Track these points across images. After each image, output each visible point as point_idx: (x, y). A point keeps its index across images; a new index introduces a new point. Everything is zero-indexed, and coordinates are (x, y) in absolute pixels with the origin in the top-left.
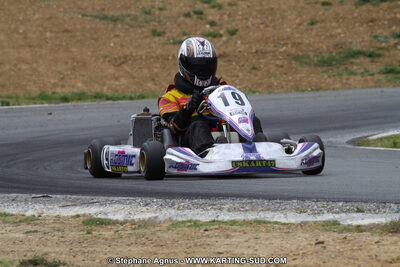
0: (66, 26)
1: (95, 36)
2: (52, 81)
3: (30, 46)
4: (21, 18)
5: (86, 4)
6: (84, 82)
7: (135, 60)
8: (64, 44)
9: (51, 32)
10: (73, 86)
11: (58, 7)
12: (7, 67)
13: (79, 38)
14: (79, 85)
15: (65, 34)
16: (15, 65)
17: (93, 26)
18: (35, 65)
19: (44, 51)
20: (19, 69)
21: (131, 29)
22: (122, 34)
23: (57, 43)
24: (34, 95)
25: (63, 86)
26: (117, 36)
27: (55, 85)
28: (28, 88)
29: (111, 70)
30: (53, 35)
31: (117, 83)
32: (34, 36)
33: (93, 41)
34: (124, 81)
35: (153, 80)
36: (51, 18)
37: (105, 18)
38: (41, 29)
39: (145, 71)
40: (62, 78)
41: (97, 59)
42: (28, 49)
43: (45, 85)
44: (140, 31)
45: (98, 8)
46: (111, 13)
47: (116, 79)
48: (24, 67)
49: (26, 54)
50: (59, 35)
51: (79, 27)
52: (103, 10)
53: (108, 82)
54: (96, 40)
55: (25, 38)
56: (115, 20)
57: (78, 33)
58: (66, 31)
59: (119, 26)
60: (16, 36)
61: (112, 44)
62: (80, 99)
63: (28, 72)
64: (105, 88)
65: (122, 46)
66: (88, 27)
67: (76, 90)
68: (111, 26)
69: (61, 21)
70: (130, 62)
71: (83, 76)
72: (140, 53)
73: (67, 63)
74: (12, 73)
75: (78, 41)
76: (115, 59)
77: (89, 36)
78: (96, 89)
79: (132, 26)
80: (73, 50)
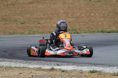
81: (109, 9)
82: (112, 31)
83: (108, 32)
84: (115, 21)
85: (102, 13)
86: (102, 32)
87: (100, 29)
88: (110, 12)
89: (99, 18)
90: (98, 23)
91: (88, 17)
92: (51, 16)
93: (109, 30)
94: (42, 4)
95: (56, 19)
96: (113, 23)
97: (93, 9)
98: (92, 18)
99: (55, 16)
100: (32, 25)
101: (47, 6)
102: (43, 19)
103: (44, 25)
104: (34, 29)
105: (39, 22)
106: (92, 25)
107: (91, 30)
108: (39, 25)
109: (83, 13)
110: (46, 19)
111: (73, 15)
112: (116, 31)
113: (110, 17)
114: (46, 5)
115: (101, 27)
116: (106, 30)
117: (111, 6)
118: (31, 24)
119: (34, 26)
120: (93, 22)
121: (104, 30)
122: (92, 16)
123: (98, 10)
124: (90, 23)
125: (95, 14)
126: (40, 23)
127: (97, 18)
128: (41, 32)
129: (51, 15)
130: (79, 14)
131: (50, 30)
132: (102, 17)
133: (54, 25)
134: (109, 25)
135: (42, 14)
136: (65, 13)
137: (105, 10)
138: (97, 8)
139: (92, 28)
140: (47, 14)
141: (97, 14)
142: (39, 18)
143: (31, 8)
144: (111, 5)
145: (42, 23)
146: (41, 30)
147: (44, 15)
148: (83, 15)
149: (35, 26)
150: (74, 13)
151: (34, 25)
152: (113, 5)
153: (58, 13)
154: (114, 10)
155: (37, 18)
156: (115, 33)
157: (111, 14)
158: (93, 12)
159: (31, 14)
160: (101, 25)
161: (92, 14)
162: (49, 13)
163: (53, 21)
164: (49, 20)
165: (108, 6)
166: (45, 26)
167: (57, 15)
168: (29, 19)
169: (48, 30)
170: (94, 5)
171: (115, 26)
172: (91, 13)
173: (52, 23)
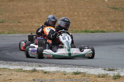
0: (101, 10)
1: (108, 14)
2: (90, 27)
3: (88, 16)
4: (89, 8)
5: (110, 4)
6: (100, 27)
7: (118, 21)
8: (98, 16)
9: (96, 12)
10: (96, 28)
11: (102, 5)
12: (79, 22)
13: (103, 14)
14: (98, 28)
15: (100, 13)
16: (81, 22)
17: (109, 11)
18: (87, 22)
19: (91, 18)
20: (82, 23)
21: (120, 12)
22: (117, 13)
23: (96, 15)
24: (83, 31)
25: (93, 28)
26: (115, 14)
27: (90, 28)
28: (82, 29)
29: (109, 24)
30: (96, 13)
31: (109, 28)
32: (90, 13)
33: (107, 15)
34: (111, 27)
35: (120, 27)
36: (98, 8)
37: (114, 8)
38: (93, 11)
39: (119, 24)
40: (93, 26)
41: (106, 20)
42: (87, 17)
43: (88, 28)
44: (122, 12)
45: (113, 5)
46: (117, 7)
47: (110, 26)
48: (83, 22)
49: (86, 18)
50: (98, 13)
51: (105, 11)
52: (115, 6)
53: (107, 27)
54: (108, 15)
55: (87, 14)
56: (117, 9)
57: (104, 13)
58: (100, 12)
59: (117, 11)
60: (85, 13)
61: (112, 16)
62: (96, 32)
63: (84, 24)
64: (105, 29)
65: (115, 17)
66: (107, 11)
67: (96, 30)
68: (115, 11)
69: (100, 9)
70: (115, 21)
71: (100, 25)
72: (120, 19)
73: (97, 21)
74: (79, 24)
75: (103, 15)
76: (111, 21)
77: (107, 13)
78: (103, 29)
79: (121, 11)
80: (100, 17)
81: (93, 7)
82: (96, 31)
83: (92, 32)
84: (99, 20)
85: (86, 12)
86: (86, 31)
87: (84, 29)
88: (94, 11)
89: (83, 17)
90: (82, 22)
91: (71, 16)
92: (32, 15)
93: (93, 30)
94: (22, 2)
95: (37, 18)
96: (97, 22)
97: (76, 8)
98: (75, 18)
99: (37, 14)
100: (12, 24)
101: (28, 4)
102: (23, 17)
103: (25, 24)
104: (14, 28)
105: (20, 21)
106: (75, 24)
107: (74, 30)
108: (20, 24)
109: (65, 12)
110: (26, 18)
111: (56, 13)
112: (100, 31)
113: (93, 16)
114: (26, 4)
115: (85, 27)
116: (89, 30)
117: (95, 5)
118: (10, 23)
119: (14, 26)
120: (76, 21)
121: (88, 30)
122: (75, 15)
123: (81, 9)
124: (73, 23)
125: (78, 13)
126: (21, 23)
127: (81, 17)
128: (21, 32)
129: (33, 13)
130: (62, 13)
131: (31, 30)
132: (86, 16)
133: (35, 25)
134: (93, 24)
135: (22, 13)
136: (47, 11)
137: (88, 9)
138: (80, 6)
139: (75, 28)
140: (28, 12)
141: (81, 13)
142: (20, 17)
143: (11, 6)
144: (95, 3)
145: (23, 22)
146: (22, 29)
147: (25, 13)
148: (66, 14)
149: (16, 25)
150: (57, 12)
151: (14, 24)
152: (97, 4)
153: (40, 12)
154: (98, 9)
155: (18, 17)
156: (99, 33)
157: (95, 13)
158: (77, 10)
159: (11, 13)
160: (84, 25)
161: (76, 13)
162: (30, 11)
163: (34, 20)
164: (29, 19)
165: (92, 4)
166: (26, 26)
167: (39, 14)
168: (9, 17)
169: (29, 29)
170: (78, 4)
171: (99, 26)
172: (74, 12)
173: (34, 22)
